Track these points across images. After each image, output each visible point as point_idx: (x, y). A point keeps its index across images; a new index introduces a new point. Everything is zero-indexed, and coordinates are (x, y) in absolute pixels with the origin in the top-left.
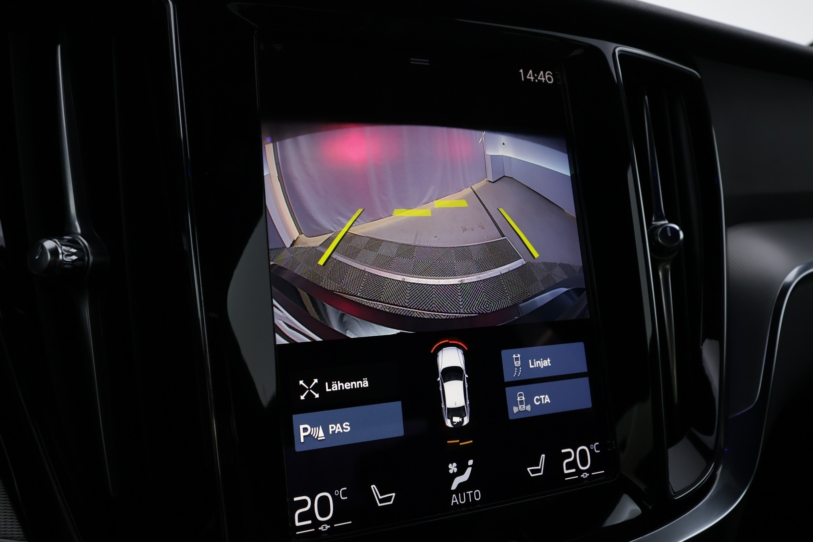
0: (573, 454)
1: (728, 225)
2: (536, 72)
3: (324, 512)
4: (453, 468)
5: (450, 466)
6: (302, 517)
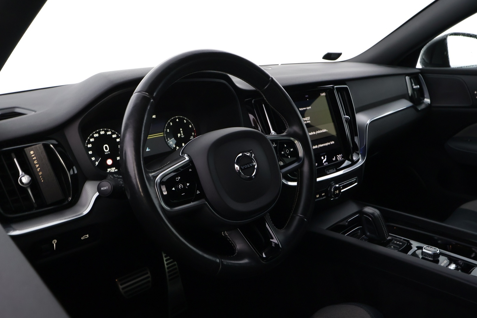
0: (338, 156)
1: (356, 113)
4: (322, 158)
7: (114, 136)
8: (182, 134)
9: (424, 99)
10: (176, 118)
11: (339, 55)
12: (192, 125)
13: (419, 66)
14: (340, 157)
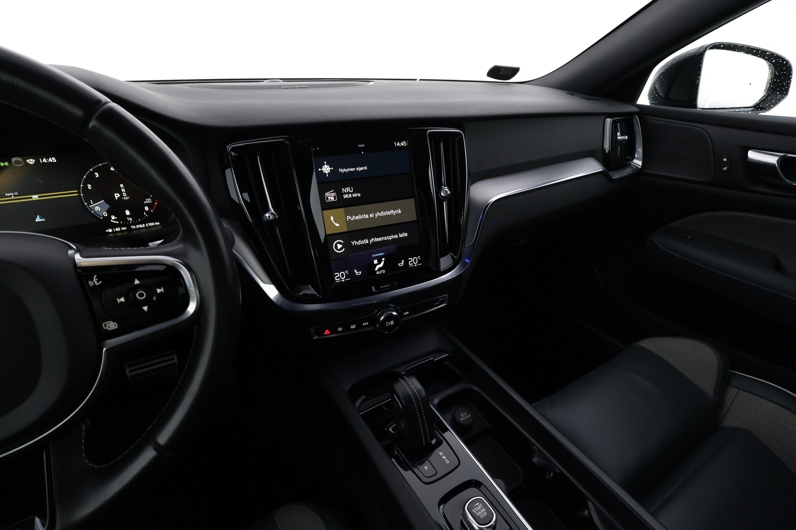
0: (412, 260)
2: (400, 142)
3: (343, 276)
4: (376, 262)
5: (374, 261)
6: (337, 278)
8: (125, 194)
9: (632, 160)
10: (110, 166)
11: (514, 71)
13: (644, 100)
14: (415, 262)
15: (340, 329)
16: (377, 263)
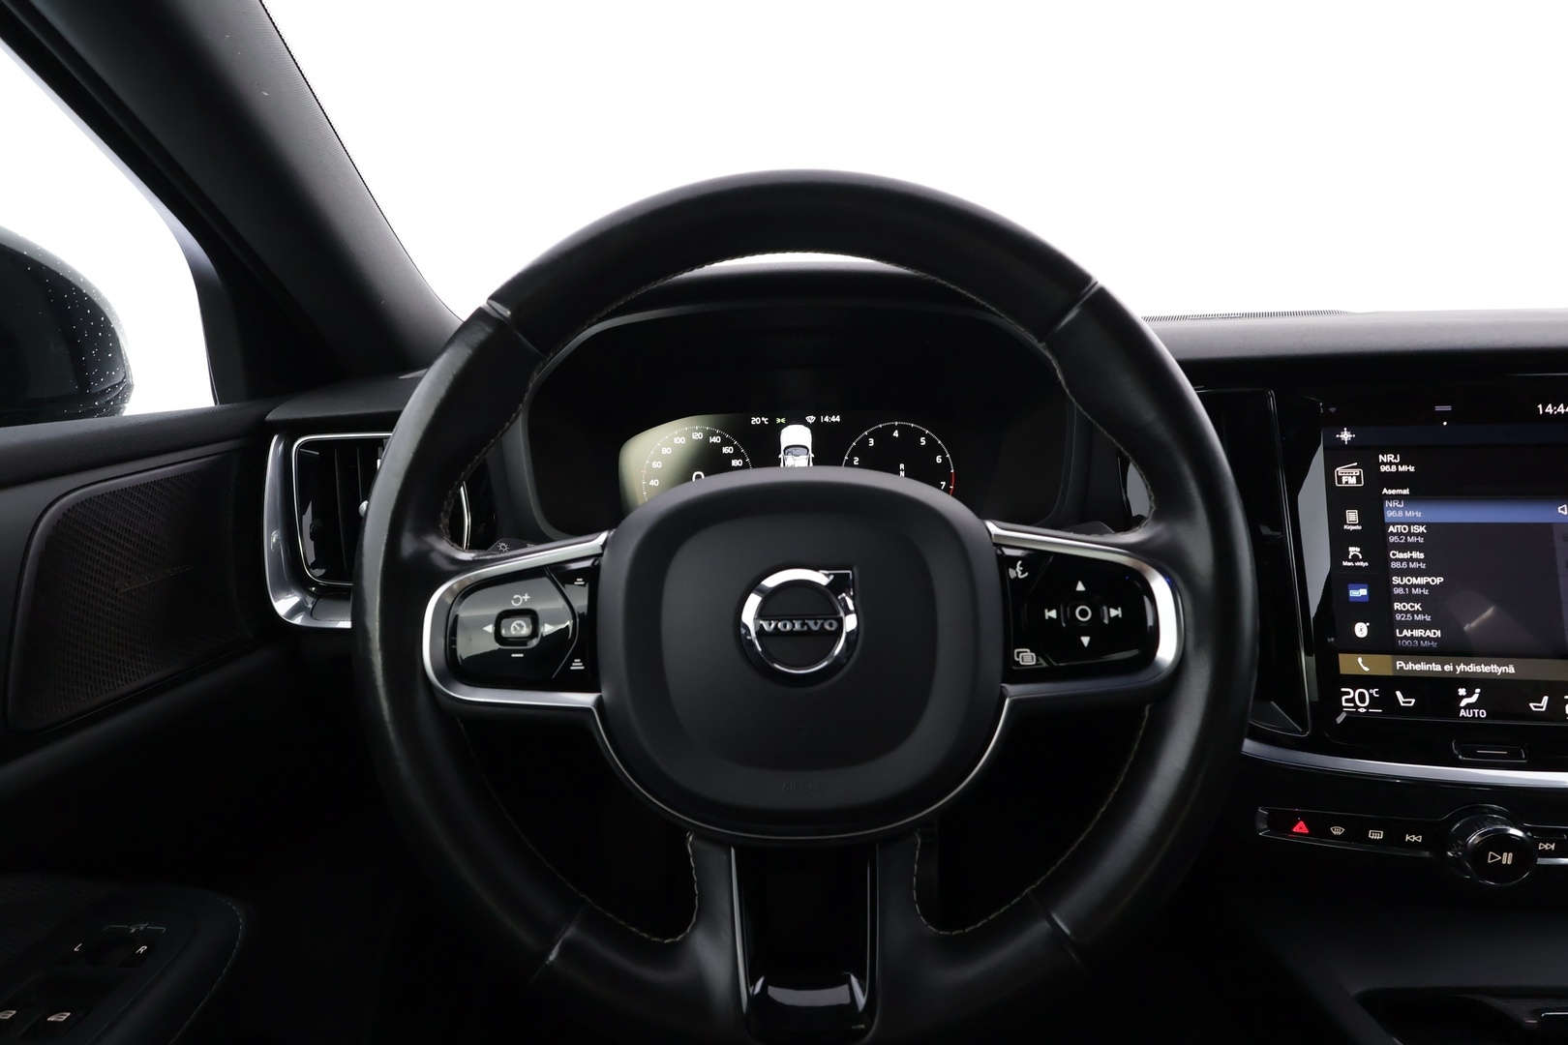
3: (1362, 701)
6: (1347, 701)
7: (726, 450)
10: (894, 428)
12: (948, 456)
15: (1337, 831)
16: (1465, 694)
